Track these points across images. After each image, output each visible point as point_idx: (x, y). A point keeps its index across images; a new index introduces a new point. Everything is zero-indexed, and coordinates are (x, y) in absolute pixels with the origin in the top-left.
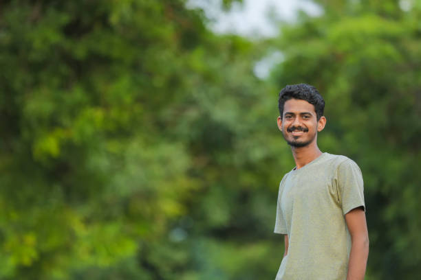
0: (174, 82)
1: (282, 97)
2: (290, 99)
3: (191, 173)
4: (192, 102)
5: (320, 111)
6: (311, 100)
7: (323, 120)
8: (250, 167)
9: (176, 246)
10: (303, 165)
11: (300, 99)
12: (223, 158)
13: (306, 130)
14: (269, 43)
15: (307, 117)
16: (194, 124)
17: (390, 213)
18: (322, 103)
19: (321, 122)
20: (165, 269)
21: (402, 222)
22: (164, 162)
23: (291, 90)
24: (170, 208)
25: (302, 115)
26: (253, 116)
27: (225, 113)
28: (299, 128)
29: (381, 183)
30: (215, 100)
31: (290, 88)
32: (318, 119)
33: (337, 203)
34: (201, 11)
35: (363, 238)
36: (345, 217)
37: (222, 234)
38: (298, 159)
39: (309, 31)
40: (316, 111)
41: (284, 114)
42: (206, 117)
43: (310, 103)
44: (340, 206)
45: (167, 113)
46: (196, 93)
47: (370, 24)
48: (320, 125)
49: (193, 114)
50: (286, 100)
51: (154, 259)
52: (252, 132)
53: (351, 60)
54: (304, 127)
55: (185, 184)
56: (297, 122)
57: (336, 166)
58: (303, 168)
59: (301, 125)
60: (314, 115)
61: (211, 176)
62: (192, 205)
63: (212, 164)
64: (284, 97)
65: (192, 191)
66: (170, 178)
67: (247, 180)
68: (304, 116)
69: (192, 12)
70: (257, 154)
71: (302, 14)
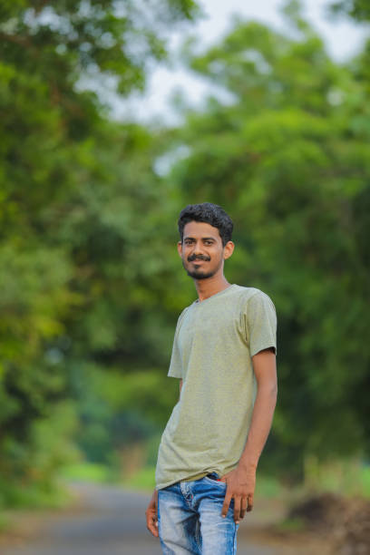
0: (58, 178)
1: (182, 219)
2: (190, 221)
3: (73, 286)
4: (78, 202)
5: (226, 235)
6: (215, 222)
7: (230, 245)
8: (142, 281)
9: (51, 370)
10: (206, 298)
11: (202, 221)
12: (111, 269)
13: (208, 259)
14: (172, 136)
15: (209, 243)
16: (79, 227)
17: (306, 344)
18: (229, 226)
19: (228, 248)
20: (37, 398)
21: (319, 356)
22: (41, 271)
23: (191, 212)
24: (46, 325)
25: (205, 240)
26: (150, 221)
27: (116, 216)
28: (200, 257)
29: (297, 309)
30: (105, 200)
31: (191, 209)
32: (224, 245)
33: (244, 343)
34: (94, 95)
35: (271, 386)
36: (252, 359)
37: (106, 359)
38: (201, 291)
39: (220, 123)
40: (221, 236)
41: (184, 238)
42: (93, 219)
43: (213, 226)
44: (248, 346)
45: (47, 213)
46: (84, 191)
47: (293, 119)
48: (226, 251)
49: (78, 215)
50: (186, 222)
51: (25, 384)
52: (147, 241)
53: (268, 163)
54: (206, 255)
55: (64, 298)
56: (198, 249)
57: (247, 299)
58: (206, 300)
59: (202, 252)
60: (219, 241)
61: (96, 290)
62: (71, 323)
63: (98, 276)
64: (185, 219)
65: (73, 307)
66: (47, 290)
67: (139, 297)
68: (207, 241)
69: (83, 95)
70: (152, 267)
71: (212, 101)
